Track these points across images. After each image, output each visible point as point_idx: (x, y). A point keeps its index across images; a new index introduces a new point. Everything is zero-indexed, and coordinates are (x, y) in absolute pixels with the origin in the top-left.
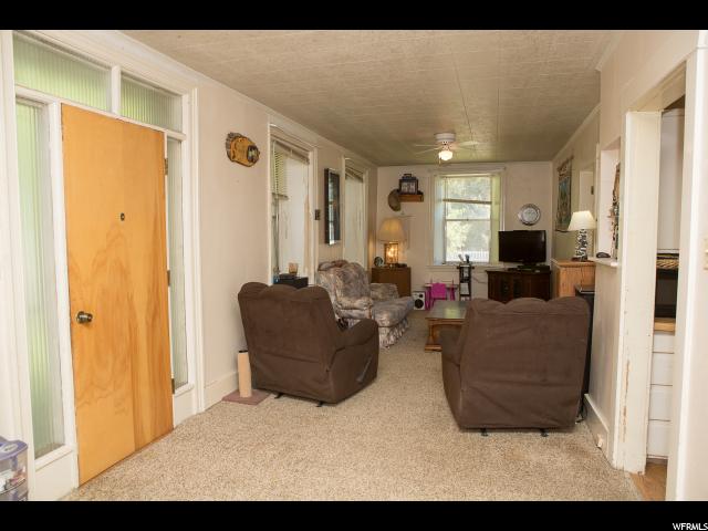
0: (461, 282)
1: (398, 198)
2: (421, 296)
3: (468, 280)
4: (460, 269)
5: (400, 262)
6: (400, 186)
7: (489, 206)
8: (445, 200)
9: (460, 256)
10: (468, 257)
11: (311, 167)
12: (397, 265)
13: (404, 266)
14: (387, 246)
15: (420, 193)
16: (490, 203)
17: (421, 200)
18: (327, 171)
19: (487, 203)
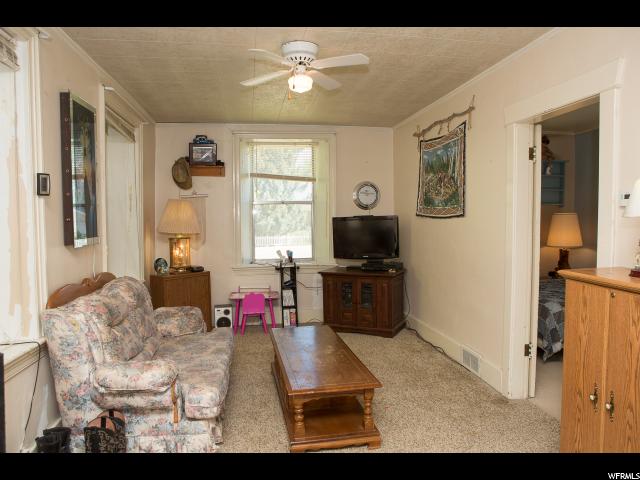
0: (283, 288)
1: (188, 169)
2: (227, 312)
3: (292, 285)
4: (280, 270)
5: (194, 263)
6: (191, 152)
7: (310, 184)
8: (252, 175)
9: (279, 252)
10: (290, 254)
11: (22, 75)
12: (191, 269)
13: (200, 269)
14: (173, 242)
15: (220, 164)
16: (313, 180)
17: (221, 174)
18: (65, 97)
19: (309, 179)
